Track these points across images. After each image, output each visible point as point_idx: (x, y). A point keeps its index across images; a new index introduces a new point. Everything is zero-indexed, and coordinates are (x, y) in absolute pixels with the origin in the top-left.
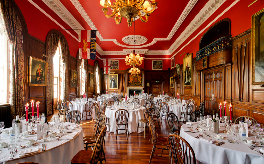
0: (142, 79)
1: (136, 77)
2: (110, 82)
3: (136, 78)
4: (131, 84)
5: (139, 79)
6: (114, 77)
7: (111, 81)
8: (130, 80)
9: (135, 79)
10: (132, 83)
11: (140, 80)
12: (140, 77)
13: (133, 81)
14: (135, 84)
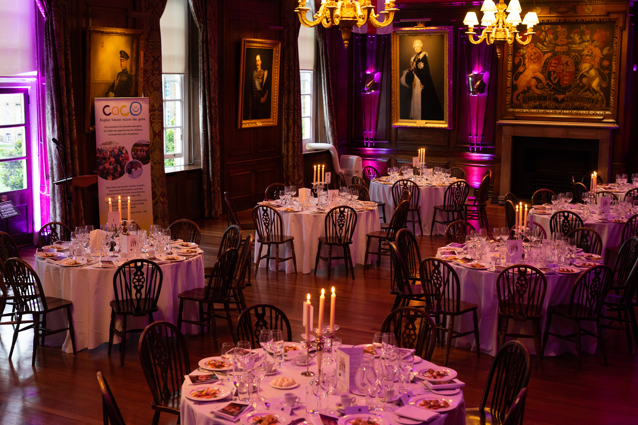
0: (606, 63)
1: (565, 48)
2: (403, 79)
3: (564, 59)
4: (531, 99)
5: (585, 66)
6: (423, 49)
7: (405, 73)
8: (521, 69)
9: (559, 63)
10: (538, 92)
11: (593, 72)
12: (597, 51)
13: (540, 76)
14: (556, 100)
